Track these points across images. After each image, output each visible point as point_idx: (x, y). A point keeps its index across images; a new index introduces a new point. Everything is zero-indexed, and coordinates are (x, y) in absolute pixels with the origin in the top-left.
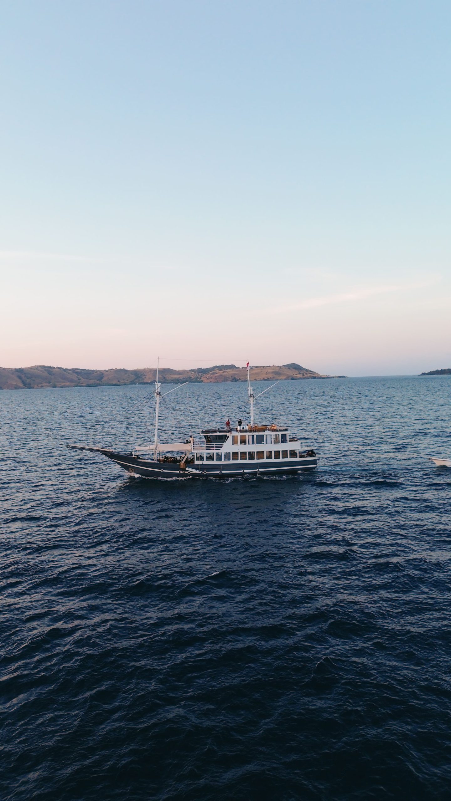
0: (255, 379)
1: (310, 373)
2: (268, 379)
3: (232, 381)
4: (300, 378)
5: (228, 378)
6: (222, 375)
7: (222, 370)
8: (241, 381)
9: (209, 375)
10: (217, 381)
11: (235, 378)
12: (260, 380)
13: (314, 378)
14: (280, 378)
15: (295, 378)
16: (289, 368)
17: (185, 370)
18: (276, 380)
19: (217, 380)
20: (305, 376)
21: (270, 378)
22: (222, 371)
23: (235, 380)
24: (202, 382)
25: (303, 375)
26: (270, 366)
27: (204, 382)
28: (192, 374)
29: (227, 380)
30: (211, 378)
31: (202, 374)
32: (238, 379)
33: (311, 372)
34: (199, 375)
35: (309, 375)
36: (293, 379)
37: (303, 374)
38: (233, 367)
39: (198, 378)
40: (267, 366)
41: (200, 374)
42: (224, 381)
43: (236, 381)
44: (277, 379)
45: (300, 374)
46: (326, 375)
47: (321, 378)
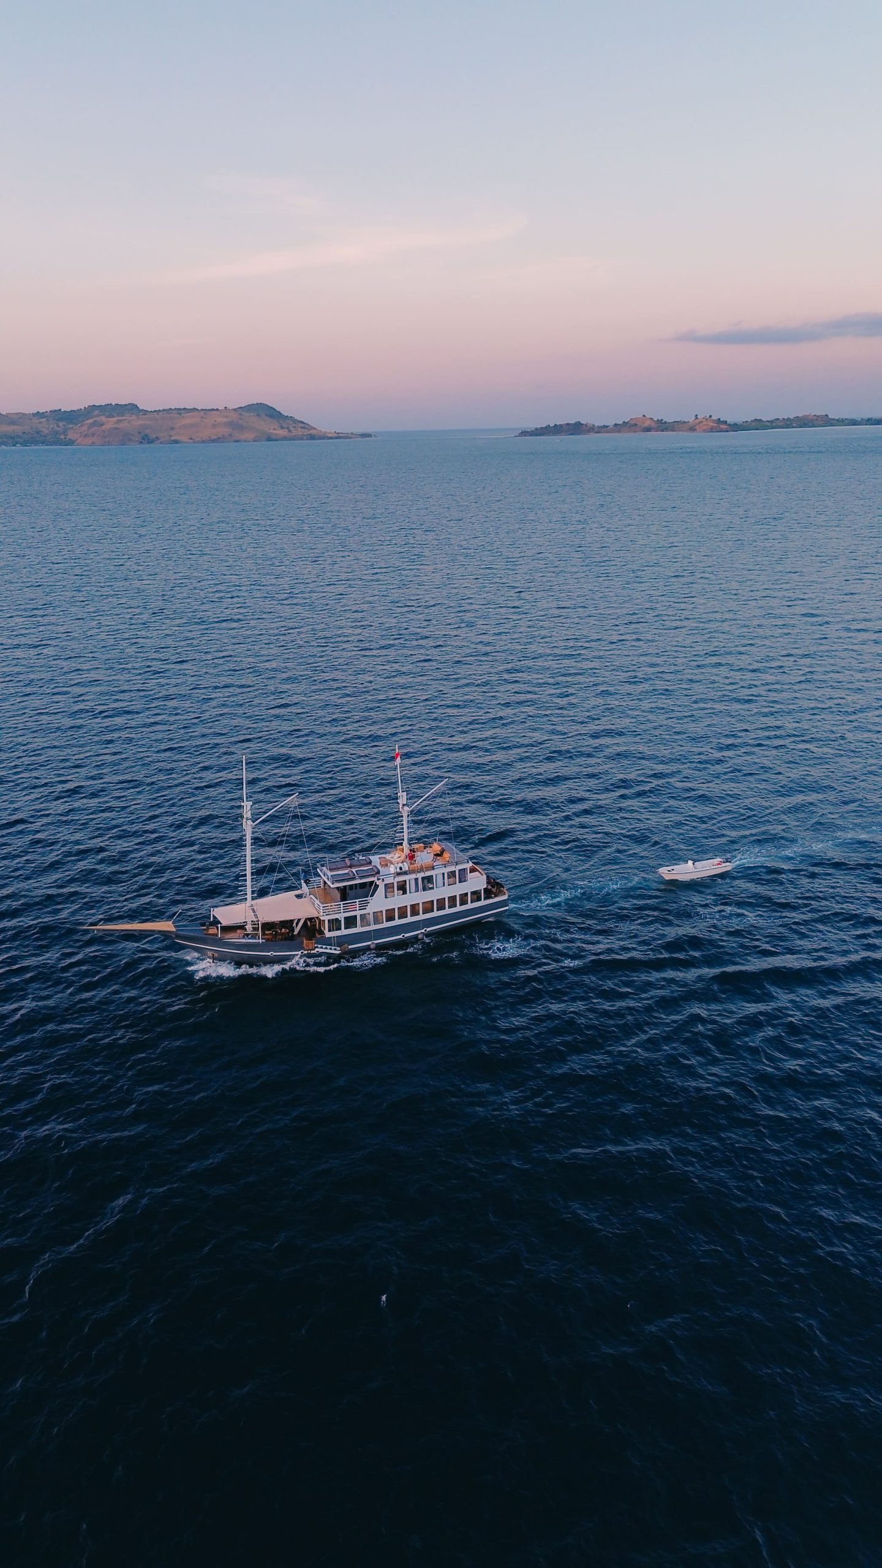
0: (191, 439)
1: (302, 428)
2: (219, 438)
3: (141, 442)
4: (285, 438)
5: (131, 435)
6: (116, 428)
7: (113, 417)
8: (161, 443)
9: (85, 428)
10: (109, 442)
11: (147, 435)
12: (203, 442)
13: (312, 437)
14: (243, 437)
15: (274, 437)
16: (258, 415)
17: (23, 414)
18: (235, 441)
19: (107, 439)
20: (294, 432)
21: (223, 435)
22: (115, 419)
23: (146, 439)
24: (71, 442)
25: (290, 431)
26: (217, 410)
27: (78, 445)
28: (41, 423)
29: (130, 440)
30: (93, 435)
31: (64, 423)
32: (155, 436)
33: (303, 425)
34: (58, 426)
35: (300, 432)
36: (269, 439)
37: (288, 428)
38: (132, 408)
39: (57, 433)
40: (213, 410)
41: (61, 424)
42: (123, 443)
43: (151, 441)
44: (237, 439)
45: (282, 428)
46: (333, 431)
47: (324, 437)
